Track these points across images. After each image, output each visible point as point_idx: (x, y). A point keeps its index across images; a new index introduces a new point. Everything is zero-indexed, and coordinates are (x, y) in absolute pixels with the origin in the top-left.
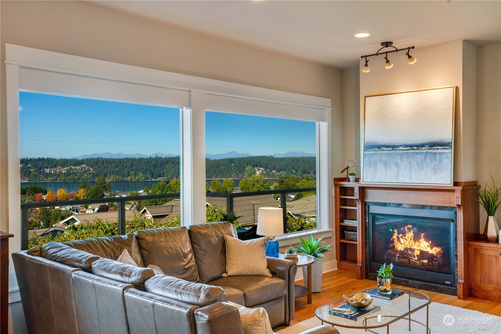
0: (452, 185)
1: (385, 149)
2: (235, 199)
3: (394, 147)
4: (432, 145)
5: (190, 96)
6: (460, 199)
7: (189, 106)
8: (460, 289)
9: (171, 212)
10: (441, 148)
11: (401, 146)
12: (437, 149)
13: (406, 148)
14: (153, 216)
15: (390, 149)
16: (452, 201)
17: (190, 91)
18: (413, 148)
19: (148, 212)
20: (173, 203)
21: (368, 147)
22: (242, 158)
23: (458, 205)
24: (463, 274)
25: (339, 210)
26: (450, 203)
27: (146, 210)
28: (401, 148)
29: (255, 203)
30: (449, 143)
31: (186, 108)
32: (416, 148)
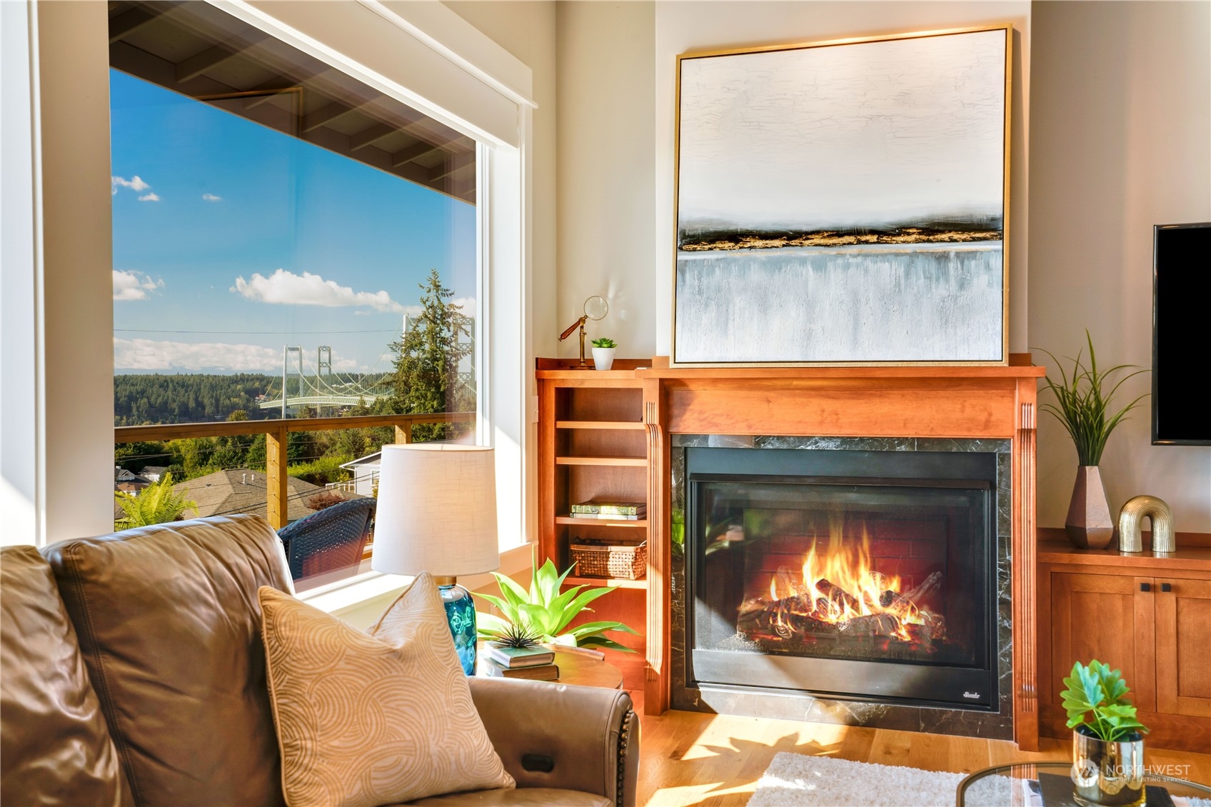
0: (1005, 364)
1: (759, 243)
3: (792, 237)
4: (931, 229)
6: (1033, 408)
10: (965, 236)
11: (817, 232)
12: (952, 240)
13: (835, 240)
15: (777, 243)
16: (993, 419)
18: (864, 238)
21: (690, 239)
23: (1025, 432)
24: (1033, 663)
25: (551, 472)
26: (987, 425)
28: (817, 240)
30: (993, 219)
32: (874, 238)
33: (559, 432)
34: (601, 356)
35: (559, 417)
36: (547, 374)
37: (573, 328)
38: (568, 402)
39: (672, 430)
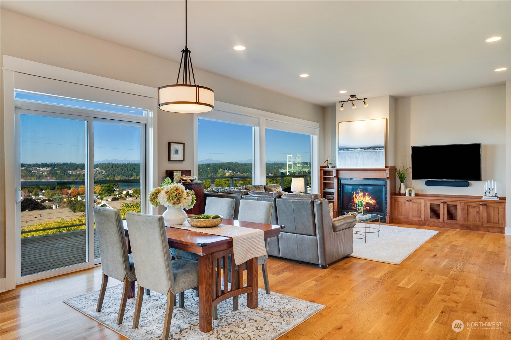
0: (384, 167)
1: (350, 150)
3: (355, 149)
4: (375, 148)
5: (259, 121)
6: (388, 174)
7: (259, 125)
8: (388, 219)
10: (379, 149)
11: (358, 148)
12: (377, 149)
13: (361, 149)
15: (353, 150)
16: (384, 176)
17: (259, 118)
18: (365, 149)
21: (341, 149)
23: (387, 178)
24: (389, 211)
25: (323, 183)
26: (383, 176)
28: (358, 149)
30: (383, 146)
31: (257, 127)
32: (366, 149)
33: (324, 177)
34: (330, 166)
35: (324, 175)
36: (322, 168)
37: (326, 161)
38: (325, 173)
39: (339, 177)
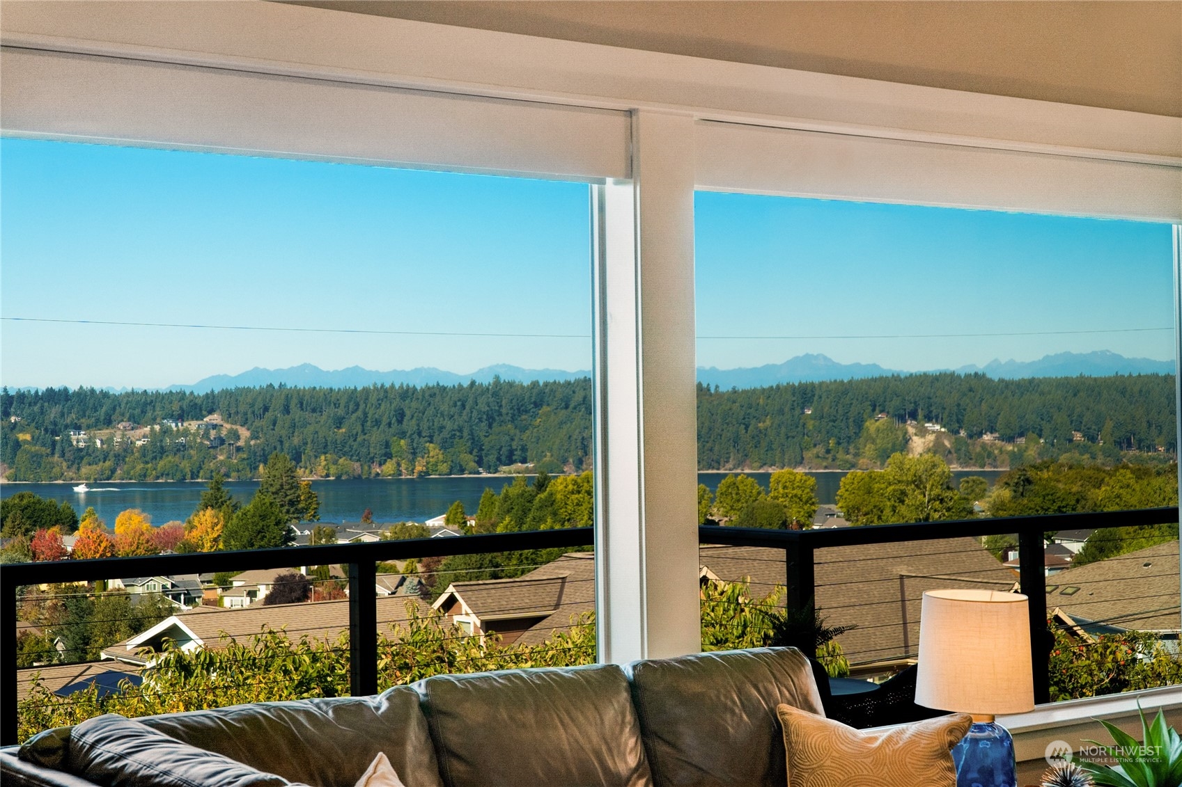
2: (820, 554)
5: (631, 134)
7: (630, 171)
9: (557, 606)
14: (482, 622)
17: (630, 113)
19: (465, 607)
20: (563, 568)
22: (850, 382)
27: (457, 595)
29: (910, 571)
31: (616, 183)
